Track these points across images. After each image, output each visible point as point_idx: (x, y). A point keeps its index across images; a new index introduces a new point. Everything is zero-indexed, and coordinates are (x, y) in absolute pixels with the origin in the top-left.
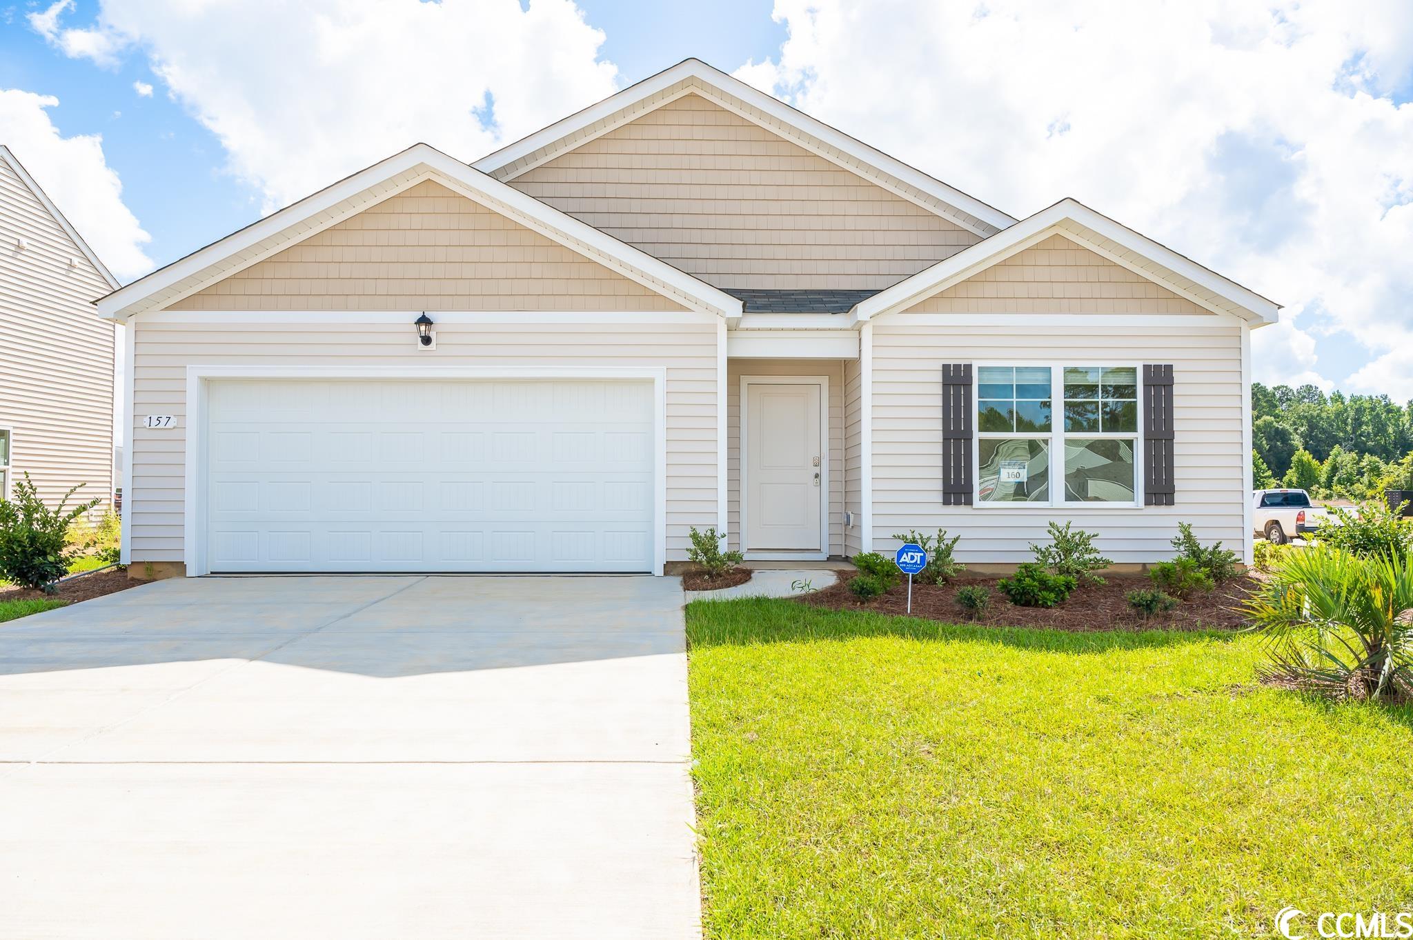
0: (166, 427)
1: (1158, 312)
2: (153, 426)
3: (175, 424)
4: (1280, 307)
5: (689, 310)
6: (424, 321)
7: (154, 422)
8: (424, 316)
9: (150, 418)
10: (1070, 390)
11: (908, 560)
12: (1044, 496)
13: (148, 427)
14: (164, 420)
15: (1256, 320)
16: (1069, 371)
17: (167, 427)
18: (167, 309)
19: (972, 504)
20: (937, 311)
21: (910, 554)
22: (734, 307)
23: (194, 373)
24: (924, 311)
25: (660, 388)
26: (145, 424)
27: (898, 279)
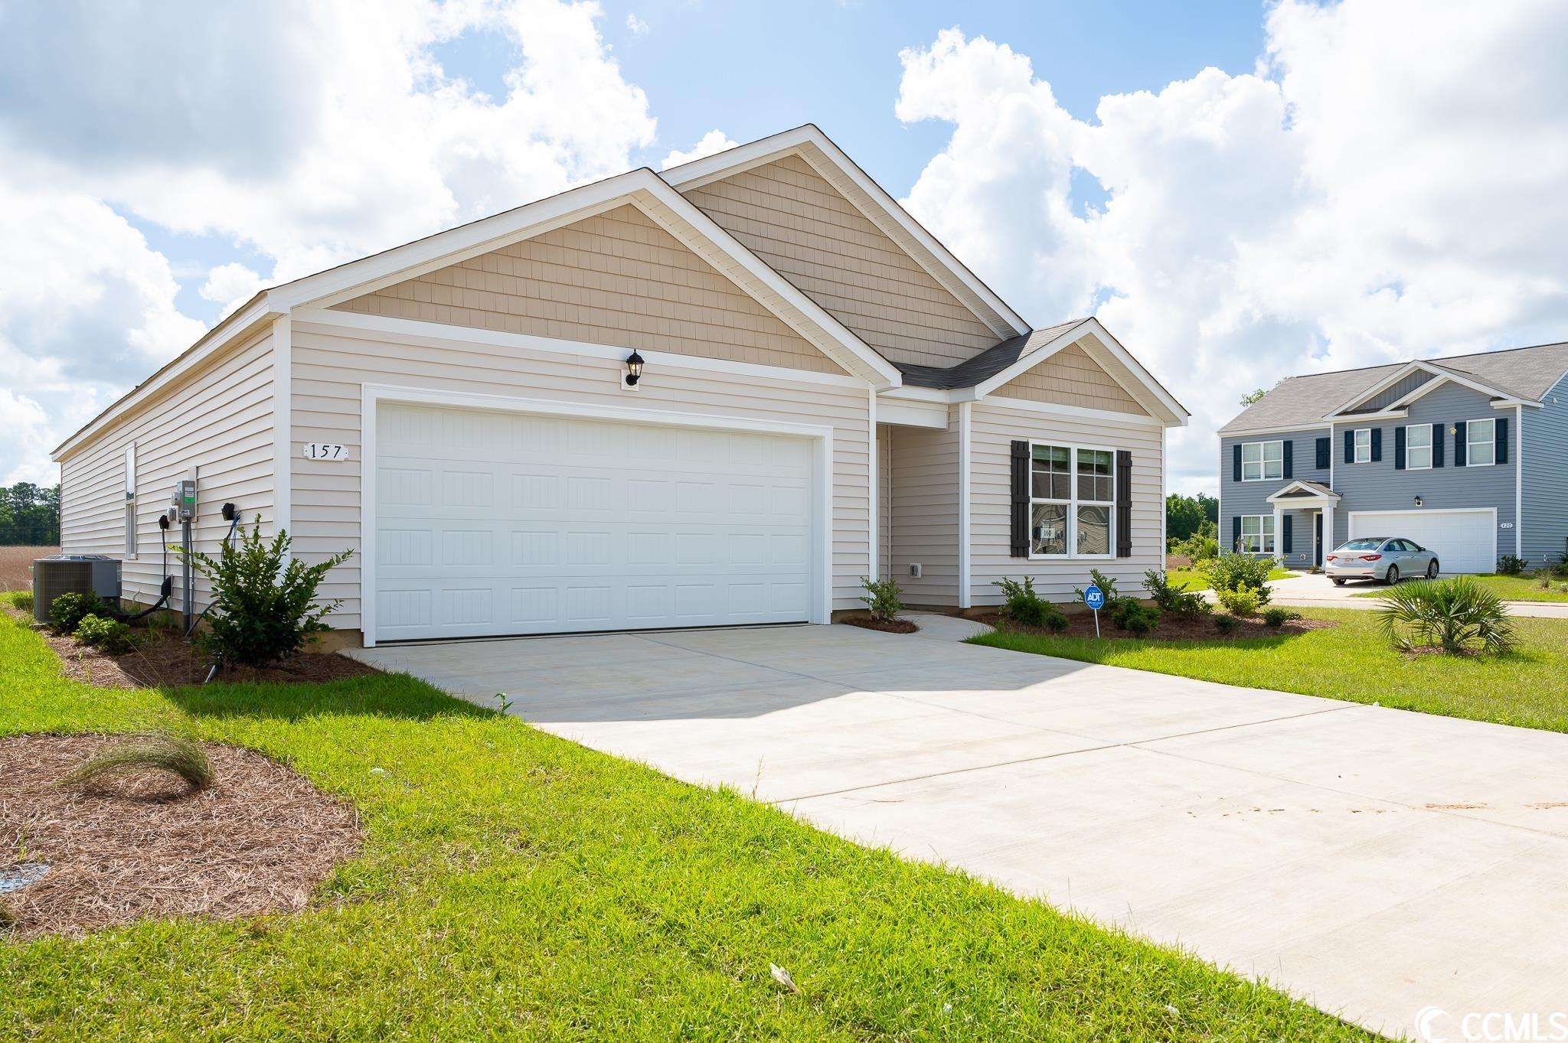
0: (335, 459)
2: (318, 457)
3: (347, 456)
4: (1190, 415)
5: (849, 374)
6: (635, 359)
7: (319, 452)
8: (635, 354)
9: (313, 446)
10: (1080, 466)
11: (1092, 599)
13: (311, 457)
14: (332, 450)
15: (1177, 422)
16: (1080, 452)
17: (337, 459)
18: (333, 308)
19: (1028, 556)
21: (1093, 594)
22: (895, 377)
23: (372, 392)
25: (829, 446)
26: (306, 454)
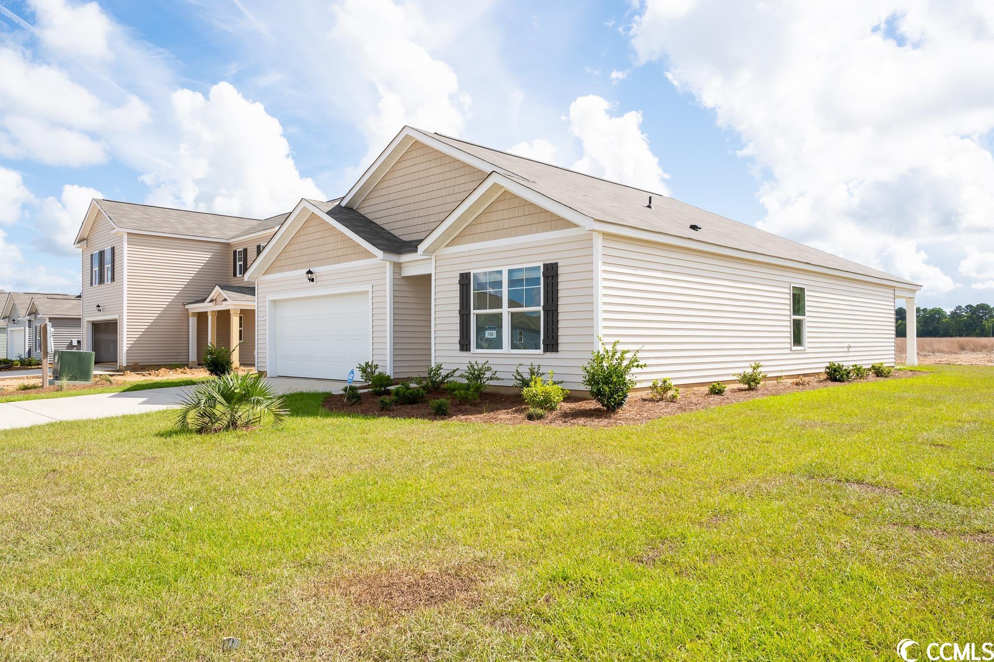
1: (551, 230)
3: (264, 319)
6: (309, 272)
8: (309, 270)
9: (260, 317)
10: (512, 283)
12: (500, 347)
13: (260, 320)
16: (510, 271)
19: (470, 351)
20: (458, 244)
23: (268, 299)
24: (454, 245)
25: (370, 295)
27: (430, 232)
